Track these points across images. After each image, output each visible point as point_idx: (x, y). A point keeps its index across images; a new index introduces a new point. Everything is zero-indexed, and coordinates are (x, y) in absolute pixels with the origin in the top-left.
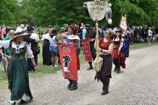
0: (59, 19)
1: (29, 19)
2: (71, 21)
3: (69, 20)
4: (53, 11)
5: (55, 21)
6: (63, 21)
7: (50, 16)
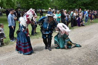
0: (69, 7)
1: (55, 7)
2: (74, 7)
3: (73, 7)
4: (66, 3)
5: (67, 8)
6: (71, 7)
7: (65, 5)
